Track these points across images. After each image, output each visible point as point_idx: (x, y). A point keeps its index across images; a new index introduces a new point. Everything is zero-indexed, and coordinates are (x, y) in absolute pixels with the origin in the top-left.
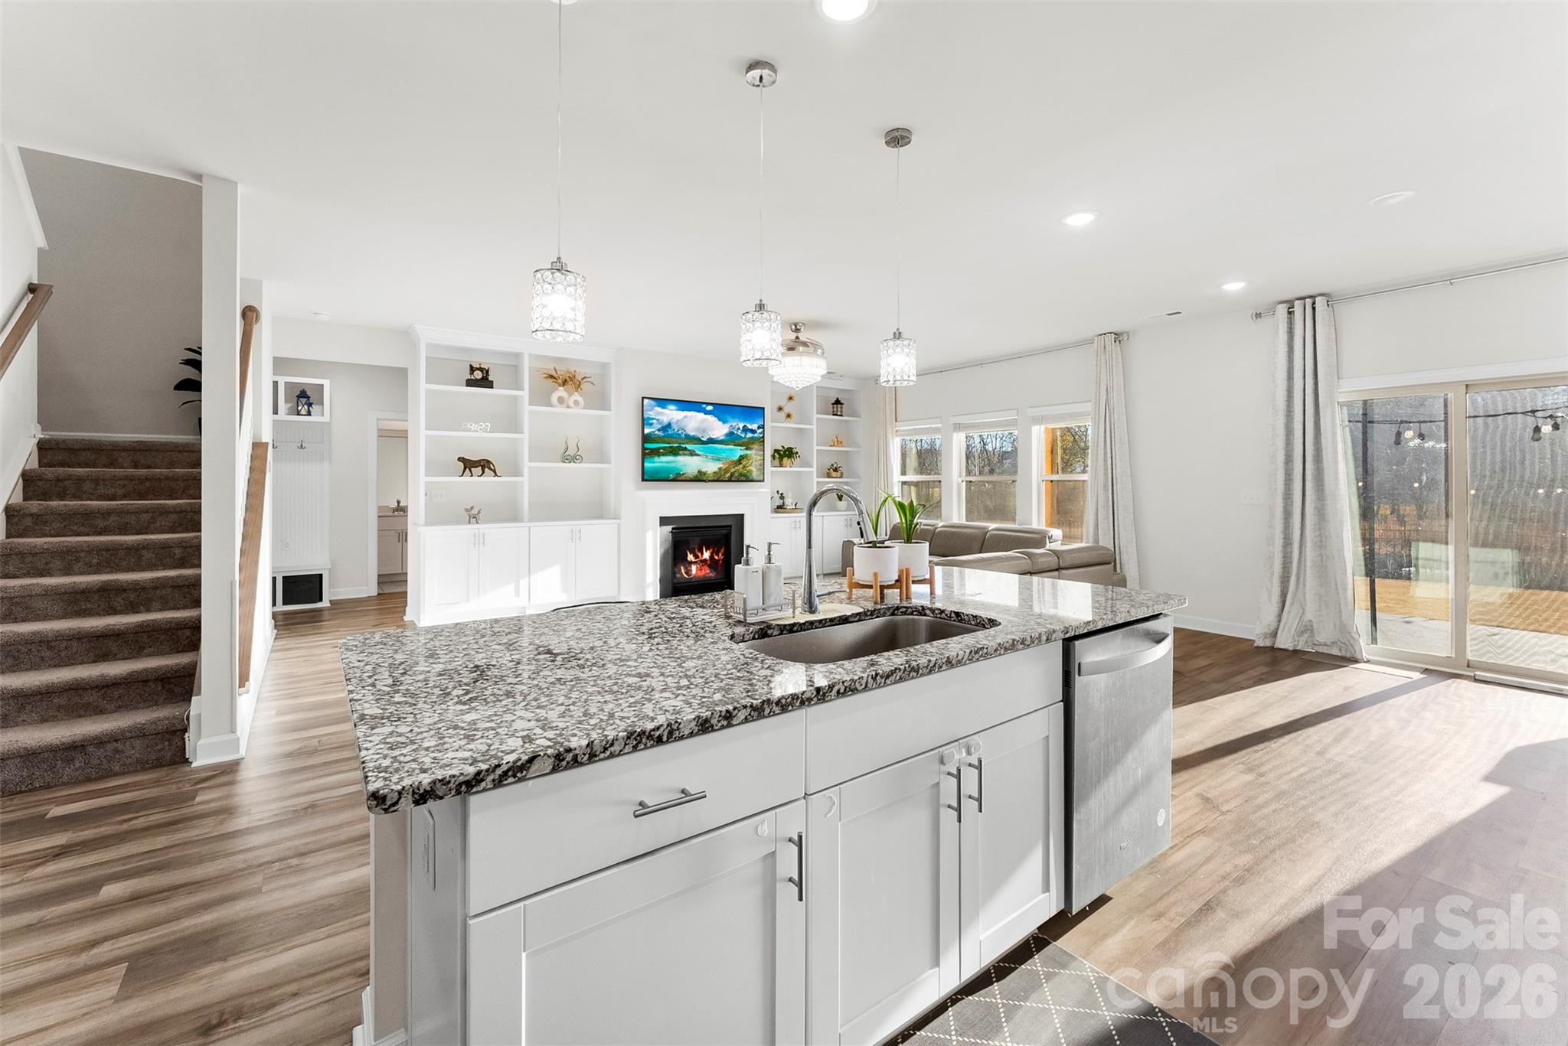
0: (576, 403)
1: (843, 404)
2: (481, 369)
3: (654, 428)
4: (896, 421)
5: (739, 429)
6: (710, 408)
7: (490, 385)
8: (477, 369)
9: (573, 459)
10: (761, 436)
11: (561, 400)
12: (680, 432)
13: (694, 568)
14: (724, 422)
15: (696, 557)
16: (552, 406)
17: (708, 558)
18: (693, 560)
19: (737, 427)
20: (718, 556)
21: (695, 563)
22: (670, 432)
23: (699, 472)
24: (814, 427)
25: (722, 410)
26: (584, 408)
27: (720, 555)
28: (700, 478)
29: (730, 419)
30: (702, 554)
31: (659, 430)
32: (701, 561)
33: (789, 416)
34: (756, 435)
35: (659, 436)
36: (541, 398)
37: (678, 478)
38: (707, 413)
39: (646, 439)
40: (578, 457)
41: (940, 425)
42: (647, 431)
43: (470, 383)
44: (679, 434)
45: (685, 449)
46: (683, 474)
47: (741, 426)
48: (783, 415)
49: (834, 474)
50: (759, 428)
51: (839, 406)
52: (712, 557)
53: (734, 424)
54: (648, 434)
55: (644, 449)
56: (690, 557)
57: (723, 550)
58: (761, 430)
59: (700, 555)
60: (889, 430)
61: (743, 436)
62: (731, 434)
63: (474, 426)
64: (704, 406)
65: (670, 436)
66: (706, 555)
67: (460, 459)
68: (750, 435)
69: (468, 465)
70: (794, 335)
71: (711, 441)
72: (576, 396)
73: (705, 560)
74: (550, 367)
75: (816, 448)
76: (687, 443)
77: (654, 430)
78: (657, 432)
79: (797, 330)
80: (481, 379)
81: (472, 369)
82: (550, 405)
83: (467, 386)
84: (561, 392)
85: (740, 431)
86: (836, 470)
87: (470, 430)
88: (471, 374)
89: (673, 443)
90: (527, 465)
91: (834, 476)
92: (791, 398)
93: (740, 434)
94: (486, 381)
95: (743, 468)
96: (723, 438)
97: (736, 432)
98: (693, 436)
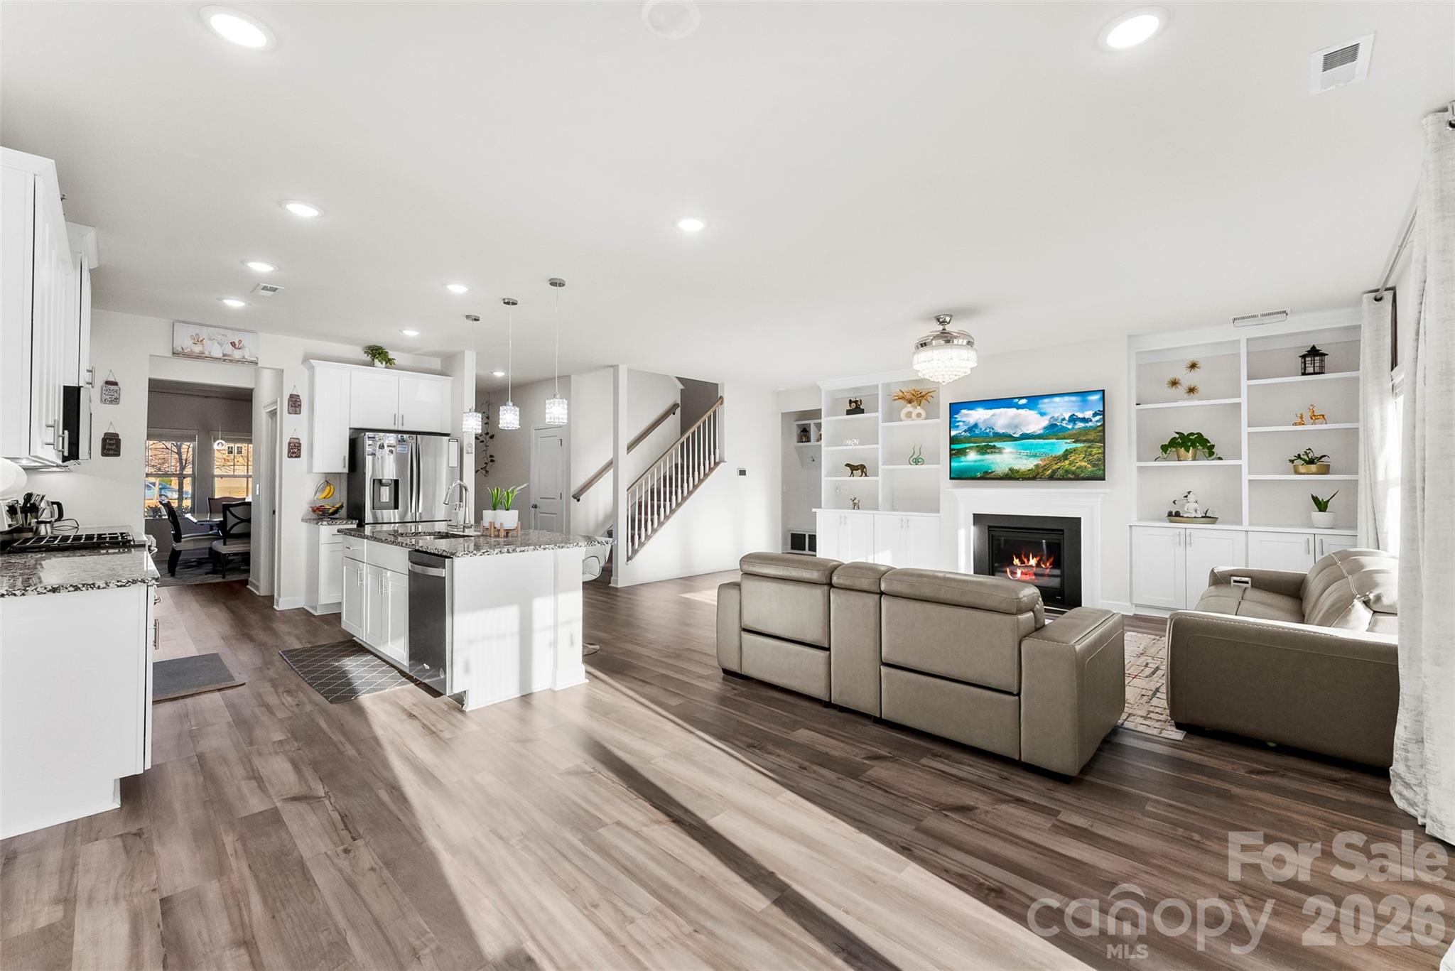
0: (919, 415)
1: (1324, 355)
2: (856, 402)
5: (1063, 419)
6: (1024, 401)
7: (862, 411)
8: (854, 402)
9: (917, 462)
10: (1099, 424)
11: (909, 415)
12: (988, 431)
13: (1019, 572)
14: (1042, 413)
15: (1022, 562)
17: (1034, 566)
18: (1019, 565)
19: (1060, 416)
21: (1021, 567)
22: (977, 432)
23: (1010, 470)
24: (1243, 400)
25: (1037, 401)
26: (926, 419)
27: (1050, 564)
28: (1012, 476)
29: (1049, 410)
30: (1029, 560)
31: (965, 431)
33: (1192, 390)
35: (965, 437)
36: (891, 416)
37: (987, 476)
38: (1019, 407)
39: (953, 440)
40: (920, 460)
42: (953, 433)
43: (849, 412)
44: (987, 433)
45: (994, 447)
46: (991, 473)
47: (1067, 415)
48: (1181, 390)
49: (1303, 469)
50: (1095, 414)
51: (1316, 358)
52: (1038, 564)
53: (1056, 415)
54: (954, 436)
55: (951, 450)
56: (1016, 561)
58: (1098, 418)
59: (1026, 561)
61: (1070, 427)
62: (1052, 426)
63: (849, 442)
64: (1017, 400)
65: (977, 436)
66: (1033, 562)
67: (848, 465)
68: (1080, 425)
69: (853, 468)
70: (941, 328)
71: (1025, 437)
72: (919, 410)
73: (1031, 566)
74: (896, 391)
75: (1245, 430)
76: (996, 441)
77: (960, 432)
78: (963, 434)
79: (943, 323)
80: (856, 408)
81: (851, 402)
82: (901, 421)
83: (847, 414)
84: (909, 408)
85: (1064, 422)
86: (1309, 461)
87: (847, 445)
88: (850, 406)
89: (981, 442)
90: (881, 467)
91: (1303, 471)
92: (1193, 366)
93: (1064, 425)
94: (857, 409)
95: (1070, 464)
96: (1041, 432)
97: (1059, 424)
98: (1004, 433)
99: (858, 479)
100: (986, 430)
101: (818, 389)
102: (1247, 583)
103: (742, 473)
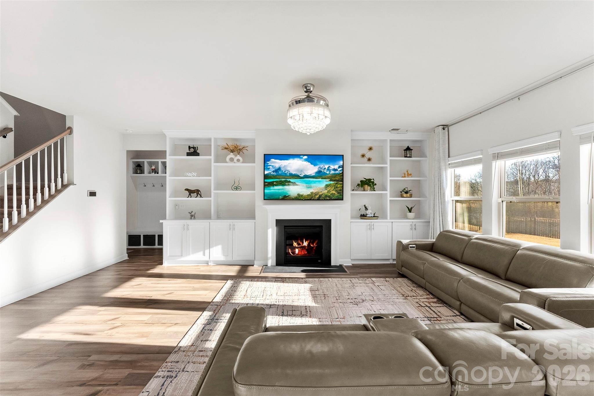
0: (238, 160)
1: (412, 150)
2: (194, 148)
3: (270, 170)
5: (325, 169)
6: (306, 157)
7: (198, 155)
8: (192, 148)
9: (237, 189)
10: (341, 172)
11: (232, 160)
12: (286, 172)
13: (297, 250)
14: (315, 165)
15: (299, 244)
16: (227, 163)
17: (306, 245)
18: (297, 246)
19: (324, 168)
20: (313, 244)
21: (297, 248)
22: (280, 173)
23: (298, 195)
24: (388, 166)
25: (313, 158)
26: (243, 163)
27: (315, 244)
28: (299, 198)
29: (318, 163)
30: (303, 243)
31: (273, 172)
32: (302, 247)
33: (369, 160)
34: (337, 172)
35: (273, 175)
36: (219, 159)
37: (286, 198)
38: (304, 160)
39: (266, 177)
40: (239, 188)
42: (266, 172)
43: (188, 154)
44: (286, 174)
45: (290, 182)
46: (288, 196)
47: (326, 167)
48: (365, 159)
49: (405, 195)
50: (339, 167)
52: (309, 245)
53: (321, 166)
54: (266, 174)
55: (265, 182)
56: (295, 244)
57: (316, 242)
58: (341, 169)
59: (301, 244)
61: (328, 173)
62: (319, 172)
63: (189, 174)
64: (302, 156)
65: (280, 175)
67: (187, 190)
68: (332, 172)
69: (191, 192)
71: (306, 177)
72: (238, 157)
73: (305, 246)
74: (224, 144)
75: (389, 178)
76: (290, 178)
77: (270, 172)
78: (272, 173)
80: (193, 152)
81: (190, 148)
82: (226, 162)
83: (187, 155)
84: (231, 155)
85: (325, 170)
86: (407, 192)
87: (188, 176)
88: (189, 150)
89: (282, 178)
90: (213, 192)
92: (370, 149)
93: (325, 171)
94: (196, 153)
95: (328, 192)
96: (314, 174)
97: (323, 171)
98: (295, 174)
99: (194, 200)
100: (285, 172)
101: (163, 136)
102: (414, 247)
103: (93, 194)
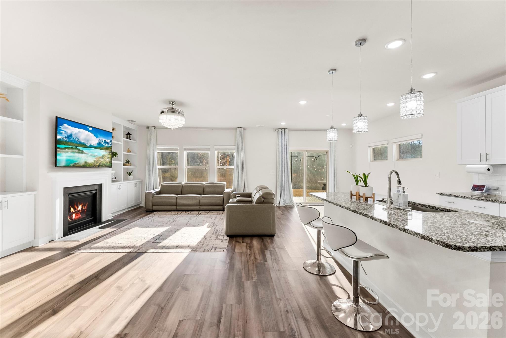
1: (131, 135)
3: (63, 136)
4: (157, 145)
5: (102, 141)
6: (91, 129)
10: (111, 146)
12: (76, 140)
13: (74, 215)
14: (97, 137)
15: (75, 209)
18: (74, 211)
19: (102, 140)
20: (85, 207)
21: (74, 213)
22: (71, 140)
23: (85, 162)
24: (122, 143)
25: (97, 131)
27: (86, 207)
28: (86, 166)
29: (99, 136)
30: (78, 207)
31: (66, 137)
32: (77, 211)
34: (109, 145)
35: (65, 141)
37: (75, 165)
38: (89, 131)
39: (57, 142)
41: (178, 148)
42: (59, 137)
45: (79, 149)
47: (103, 140)
49: (127, 164)
50: (110, 142)
51: (130, 135)
52: (82, 208)
53: (101, 139)
54: (59, 139)
55: (55, 147)
56: (72, 210)
57: (87, 204)
58: (111, 143)
60: (154, 148)
61: (104, 145)
62: (99, 144)
64: (88, 127)
65: (72, 142)
66: (80, 208)
68: (107, 145)
70: (171, 106)
71: (91, 146)
73: (79, 211)
75: (123, 153)
76: (80, 146)
77: (63, 137)
78: (64, 139)
79: (173, 104)
85: (103, 142)
86: (128, 162)
89: (73, 146)
91: (128, 165)
92: (113, 129)
93: (103, 144)
95: (104, 161)
96: (96, 145)
97: (101, 143)
98: (83, 143)
100: (76, 139)
